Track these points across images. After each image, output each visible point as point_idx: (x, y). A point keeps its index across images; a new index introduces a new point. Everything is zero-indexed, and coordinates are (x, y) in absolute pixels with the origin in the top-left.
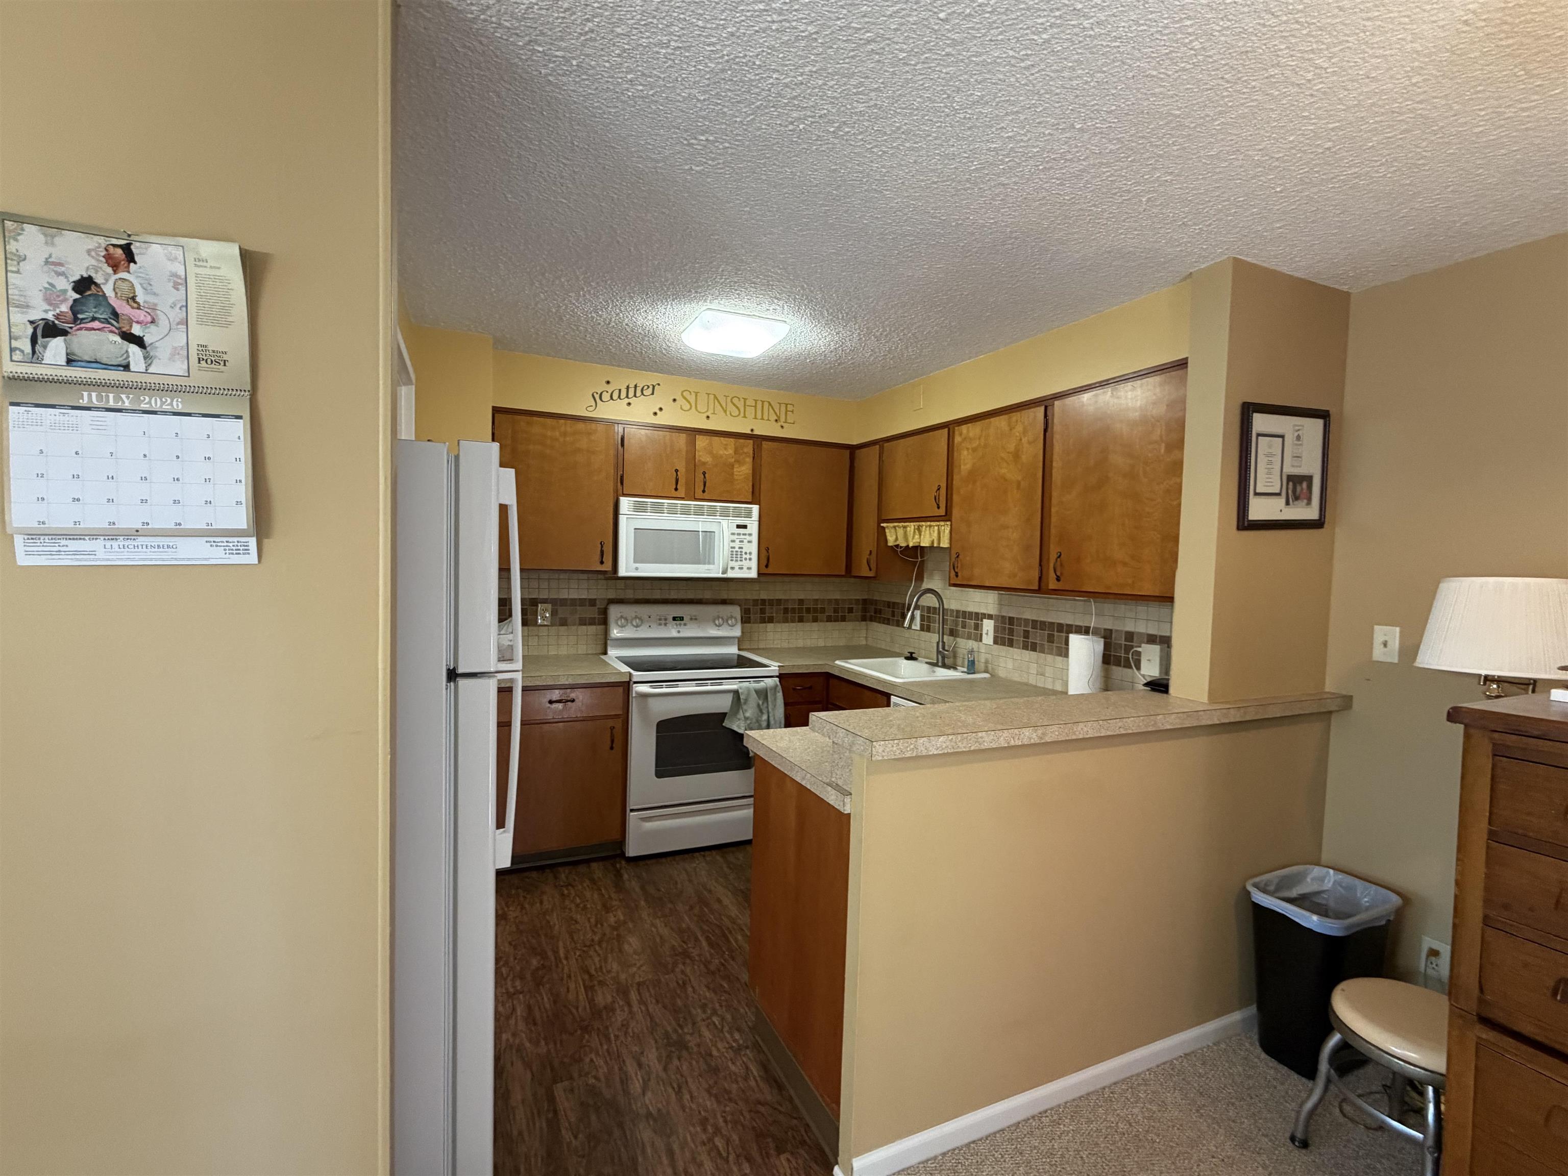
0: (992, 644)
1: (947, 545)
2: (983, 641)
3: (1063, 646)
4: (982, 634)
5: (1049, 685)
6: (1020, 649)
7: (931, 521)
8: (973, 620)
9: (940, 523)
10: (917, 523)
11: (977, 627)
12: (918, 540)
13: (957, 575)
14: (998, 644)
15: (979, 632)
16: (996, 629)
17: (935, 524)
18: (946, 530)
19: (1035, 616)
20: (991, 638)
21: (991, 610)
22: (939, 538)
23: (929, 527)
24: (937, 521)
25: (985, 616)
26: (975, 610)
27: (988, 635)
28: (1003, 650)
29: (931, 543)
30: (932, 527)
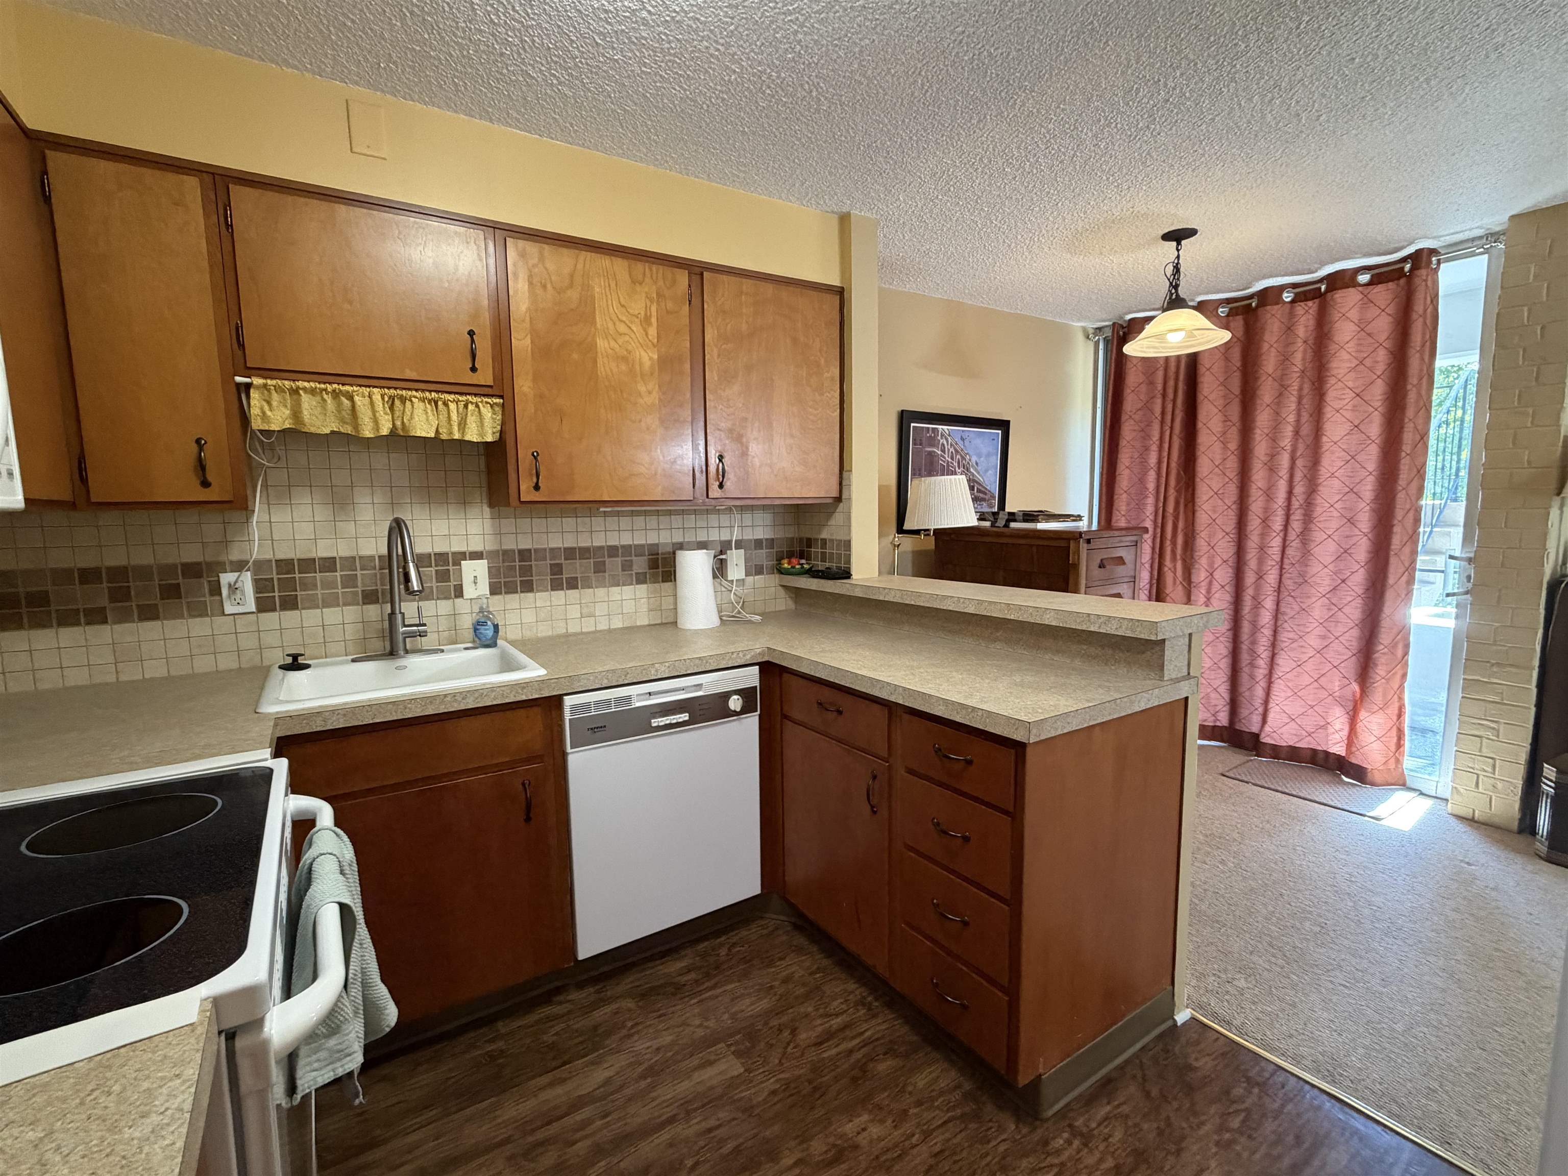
0: (488, 594)
1: (489, 438)
2: (466, 595)
3: (620, 573)
4: (461, 585)
5: (603, 626)
6: (547, 591)
7: (443, 392)
8: (431, 566)
9: (469, 397)
10: (392, 391)
11: (443, 576)
12: (394, 424)
13: (537, 487)
14: (501, 593)
15: (453, 583)
16: (493, 572)
17: (451, 397)
18: (487, 412)
19: (570, 542)
20: (484, 588)
21: (476, 545)
22: (463, 424)
23: (430, 401)
24: (461, 394)
25: (463, 556)
26: (437, 550)
27: (475, 583)
28: (513, 600)
29: (437, 431)
30: (440, 403)
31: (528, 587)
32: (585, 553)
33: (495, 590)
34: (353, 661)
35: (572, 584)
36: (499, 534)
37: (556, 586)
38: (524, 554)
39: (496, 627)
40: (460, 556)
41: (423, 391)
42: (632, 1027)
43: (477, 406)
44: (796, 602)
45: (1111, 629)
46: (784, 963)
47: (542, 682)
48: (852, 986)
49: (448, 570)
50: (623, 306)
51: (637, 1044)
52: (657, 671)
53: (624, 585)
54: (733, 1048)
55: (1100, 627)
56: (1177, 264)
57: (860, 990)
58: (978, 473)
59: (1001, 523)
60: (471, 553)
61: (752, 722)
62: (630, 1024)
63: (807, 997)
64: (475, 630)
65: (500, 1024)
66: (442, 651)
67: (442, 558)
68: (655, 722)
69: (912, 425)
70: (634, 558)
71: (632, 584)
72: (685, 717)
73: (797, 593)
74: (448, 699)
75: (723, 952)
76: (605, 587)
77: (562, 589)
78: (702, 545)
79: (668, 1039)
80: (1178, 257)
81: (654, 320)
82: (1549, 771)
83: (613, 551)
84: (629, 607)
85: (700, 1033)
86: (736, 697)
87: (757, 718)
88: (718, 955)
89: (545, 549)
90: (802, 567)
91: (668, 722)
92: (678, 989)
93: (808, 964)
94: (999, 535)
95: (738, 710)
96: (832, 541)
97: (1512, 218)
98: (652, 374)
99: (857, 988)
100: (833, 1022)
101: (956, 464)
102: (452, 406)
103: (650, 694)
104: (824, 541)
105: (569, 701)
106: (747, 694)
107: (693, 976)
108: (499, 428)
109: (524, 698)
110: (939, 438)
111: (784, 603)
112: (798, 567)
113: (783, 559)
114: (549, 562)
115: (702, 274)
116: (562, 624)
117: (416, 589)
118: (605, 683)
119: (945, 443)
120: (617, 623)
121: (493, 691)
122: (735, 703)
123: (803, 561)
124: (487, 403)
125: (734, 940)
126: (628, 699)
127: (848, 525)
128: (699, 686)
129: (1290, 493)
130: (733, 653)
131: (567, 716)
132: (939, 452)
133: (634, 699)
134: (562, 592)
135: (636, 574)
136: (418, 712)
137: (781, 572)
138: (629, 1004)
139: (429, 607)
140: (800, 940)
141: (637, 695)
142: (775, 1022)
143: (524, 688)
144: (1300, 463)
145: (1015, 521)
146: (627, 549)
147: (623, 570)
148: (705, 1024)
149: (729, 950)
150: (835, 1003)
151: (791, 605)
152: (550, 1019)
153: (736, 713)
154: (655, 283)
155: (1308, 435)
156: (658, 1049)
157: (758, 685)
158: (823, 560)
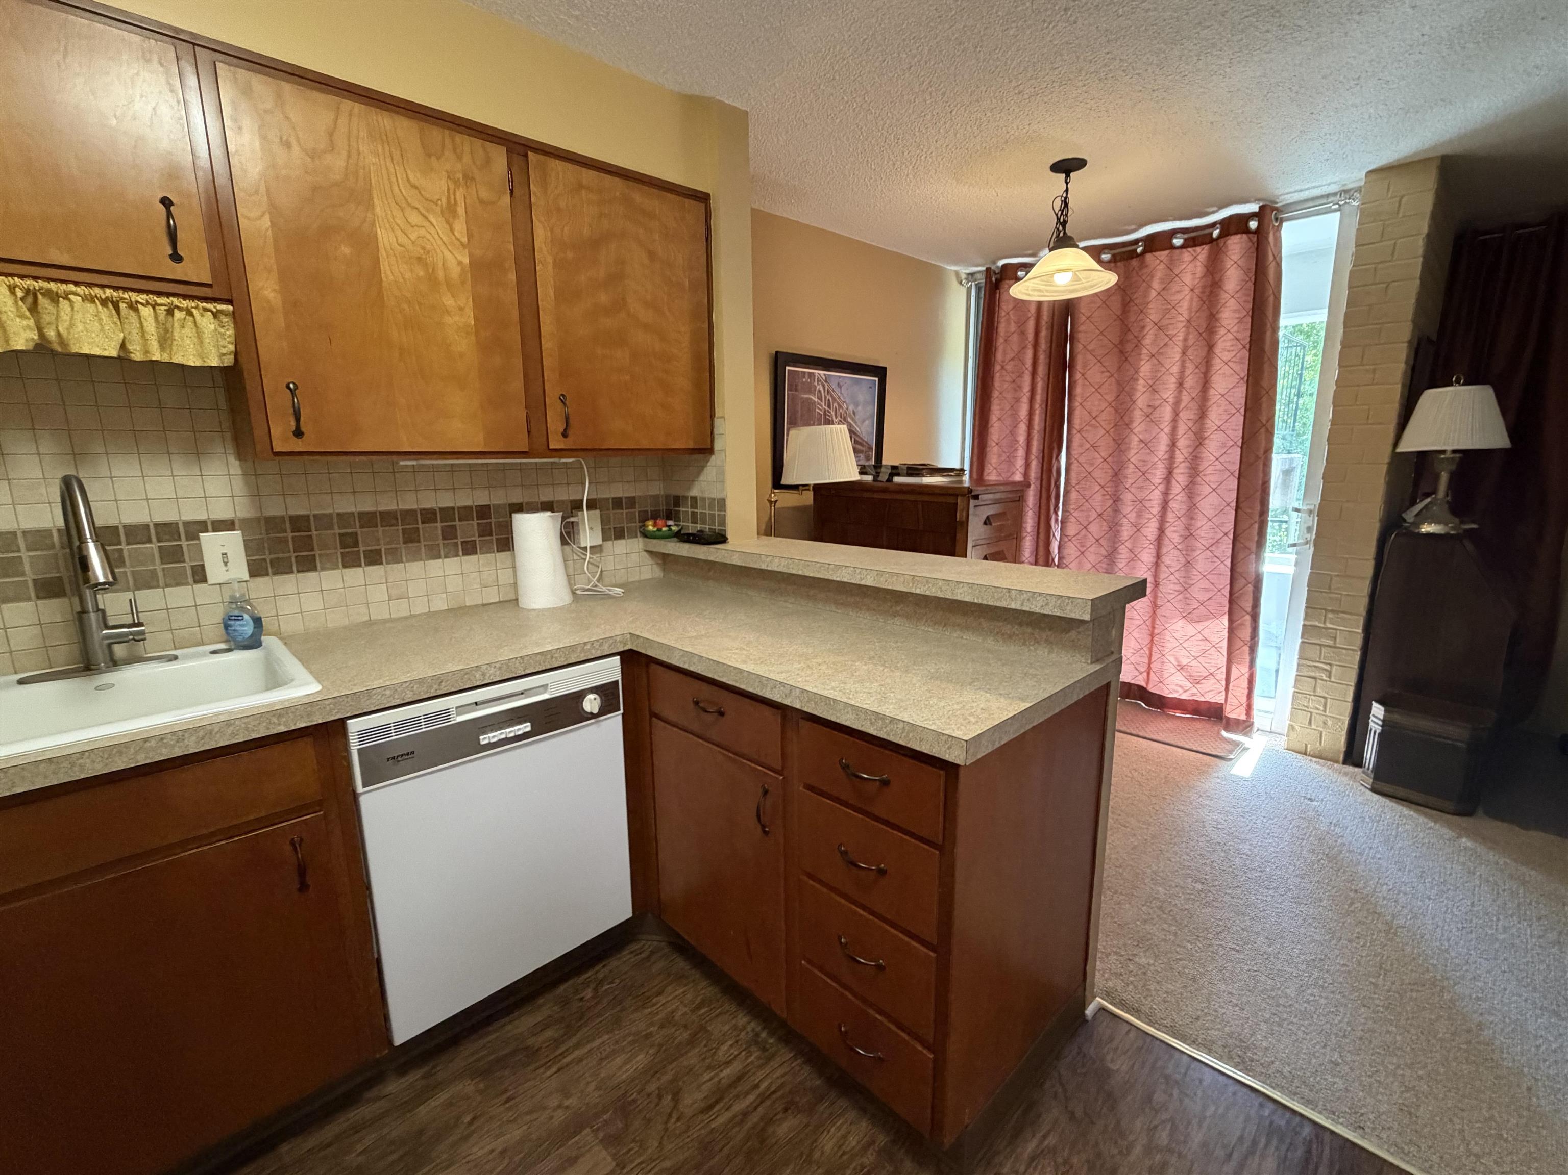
0: (246, 576)
1: (214, 362)
2: (211, 579)
3: (441, 542)
4: (203, 566)
5: (420, 608)
6: (338, 568)
7: (125, 289)
8: (149, 541)
9: (175, 301)
10: (29, 283)
11: (172, 555)
12: (41, 334)
13: (298, 433)
14: (268, 575)
15: (188, 565)
16: (249, 547)
17: (142, 298)
18: (207, 323)
19: (367, 505)
20: (239, 569)
21: (222, 511)
22: (165, 340)
23: (104, 302)
24: (159, 294)
25: (203, 526)
26: (159, 518)
27: (226, 564)
28: (288, 583)
29: (123, 346)
30: (123, 306)
31: (308, 565)
32: (388, 518)
33: (256, 571)
34: (21, 682)
35: (374, 559)
36: (256, 495)
37: (350, 561)
38: (299, 523)
39: (258, 621)
40: (197, 527)
41: (90, 285)
42: (471, 1123)
43: (189, 313)
44: (664, 570)
45: (1036, 607)
46: (662, 999)
47: (310, 705)
48: (742, 1019)
49: (180, 546)
50: (415, 187)
51: (474, 1149)
52: (484, 674)
53: (446, 557)
54: (601, 1135)
55: (1022, 605)
56: (1066, 198)
57: (753, 1024)
58: (856, 423)
59: (884, 477)
60: (214, 523)
61: (614, 723)
62: (467, 1119)
63: (692, 1042)
64: (226, 627)
65: (284, 1148)
66: (176, 658)
67: (167, 530)
68: (484, 739)
69: (787, 368)
70: (457, 523)
71: (457, 555)
72: (526, 727)
73: (664, 560)
74: (153, 743)
75: (588, 993)
76: (421, 560)
77: (360, 566)
78: (547, 506)
79: (515, 1134)
80: (1067, 191)
81: (461, 210)
82: (1378, 710)
83: (429, 516)
84: (454, 584)
85: (560, 1117)
86: (591, 696)
87: (620, 718)
88: (582, 999)
89: (330, 515)
90: (670, 530)
91: (503, 736)
92: (532, 1053)
93: (689, 996)
94: (884, 490)
95: (596, 711)
96: (704, 499)
97: (1370, 173)
98: (463, 283)
99: (749, 1023)
100: (722, 1075)
101: (833, 413)
102: (146, 312)
103: (476, 703)
104: (694, 499)
105: (354, 726)
106: (606, 692)
107: (549, 1033)
108: (232, 347)
109: (282, 729)
110: (816, 384)
111: (649, 571)
112: (664, 529)
113: (648, 519)
114: (337, 531)
115: (526, 156)
116: (363, 610)
117: (101, 579)
118: (409, 697)
119: (822, 389)
120: (440, 604)
121: (231, 725)
122: (591, 703)
123: (670, 523)
124: (206, 310)
125: (601, 976)
126: (445, 713)
127: (721, 480)
128: (545, 687)
129: (1173, 445)
130: (585, 643)
131: (355, 747)
132: (816, 400)
133: (453, 712)
134: (360, 570)
135: (462, 542)
136: (99, 769)
137: (646, 535)
138: (467, 1087)
139: (148, 599)
140: (681, 964)
141: (457, 708)
142: (652, 1087)
143: (280, 716)
144: (1184, 415)
145: (898, 475)
146: (447, 513)
147: (444, 538)
148: (567, 1103)
149: (596, 990)
150: (725, 1048)
151: (658, 573)
152: (356, 1129)
153: (592, 716)
154: (460, 158)
155: (1192, 387)
156: (503, 1152)
157: (619, 678)
158: (695, 521)
